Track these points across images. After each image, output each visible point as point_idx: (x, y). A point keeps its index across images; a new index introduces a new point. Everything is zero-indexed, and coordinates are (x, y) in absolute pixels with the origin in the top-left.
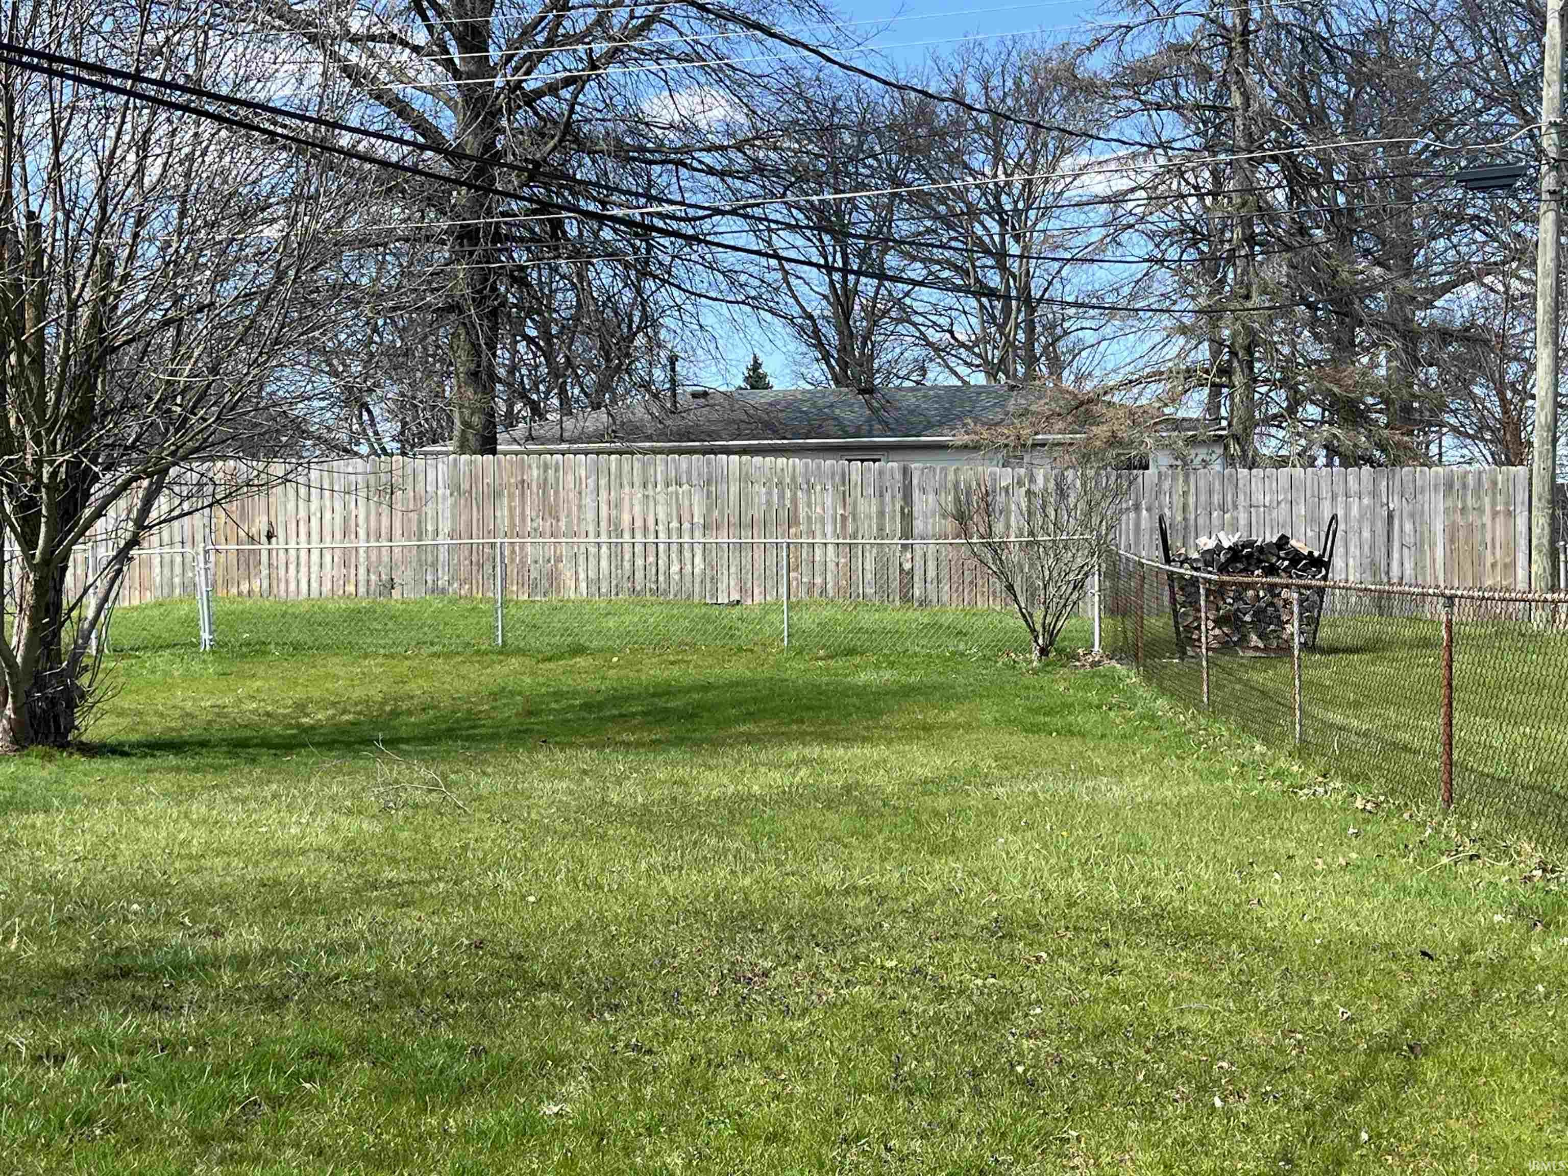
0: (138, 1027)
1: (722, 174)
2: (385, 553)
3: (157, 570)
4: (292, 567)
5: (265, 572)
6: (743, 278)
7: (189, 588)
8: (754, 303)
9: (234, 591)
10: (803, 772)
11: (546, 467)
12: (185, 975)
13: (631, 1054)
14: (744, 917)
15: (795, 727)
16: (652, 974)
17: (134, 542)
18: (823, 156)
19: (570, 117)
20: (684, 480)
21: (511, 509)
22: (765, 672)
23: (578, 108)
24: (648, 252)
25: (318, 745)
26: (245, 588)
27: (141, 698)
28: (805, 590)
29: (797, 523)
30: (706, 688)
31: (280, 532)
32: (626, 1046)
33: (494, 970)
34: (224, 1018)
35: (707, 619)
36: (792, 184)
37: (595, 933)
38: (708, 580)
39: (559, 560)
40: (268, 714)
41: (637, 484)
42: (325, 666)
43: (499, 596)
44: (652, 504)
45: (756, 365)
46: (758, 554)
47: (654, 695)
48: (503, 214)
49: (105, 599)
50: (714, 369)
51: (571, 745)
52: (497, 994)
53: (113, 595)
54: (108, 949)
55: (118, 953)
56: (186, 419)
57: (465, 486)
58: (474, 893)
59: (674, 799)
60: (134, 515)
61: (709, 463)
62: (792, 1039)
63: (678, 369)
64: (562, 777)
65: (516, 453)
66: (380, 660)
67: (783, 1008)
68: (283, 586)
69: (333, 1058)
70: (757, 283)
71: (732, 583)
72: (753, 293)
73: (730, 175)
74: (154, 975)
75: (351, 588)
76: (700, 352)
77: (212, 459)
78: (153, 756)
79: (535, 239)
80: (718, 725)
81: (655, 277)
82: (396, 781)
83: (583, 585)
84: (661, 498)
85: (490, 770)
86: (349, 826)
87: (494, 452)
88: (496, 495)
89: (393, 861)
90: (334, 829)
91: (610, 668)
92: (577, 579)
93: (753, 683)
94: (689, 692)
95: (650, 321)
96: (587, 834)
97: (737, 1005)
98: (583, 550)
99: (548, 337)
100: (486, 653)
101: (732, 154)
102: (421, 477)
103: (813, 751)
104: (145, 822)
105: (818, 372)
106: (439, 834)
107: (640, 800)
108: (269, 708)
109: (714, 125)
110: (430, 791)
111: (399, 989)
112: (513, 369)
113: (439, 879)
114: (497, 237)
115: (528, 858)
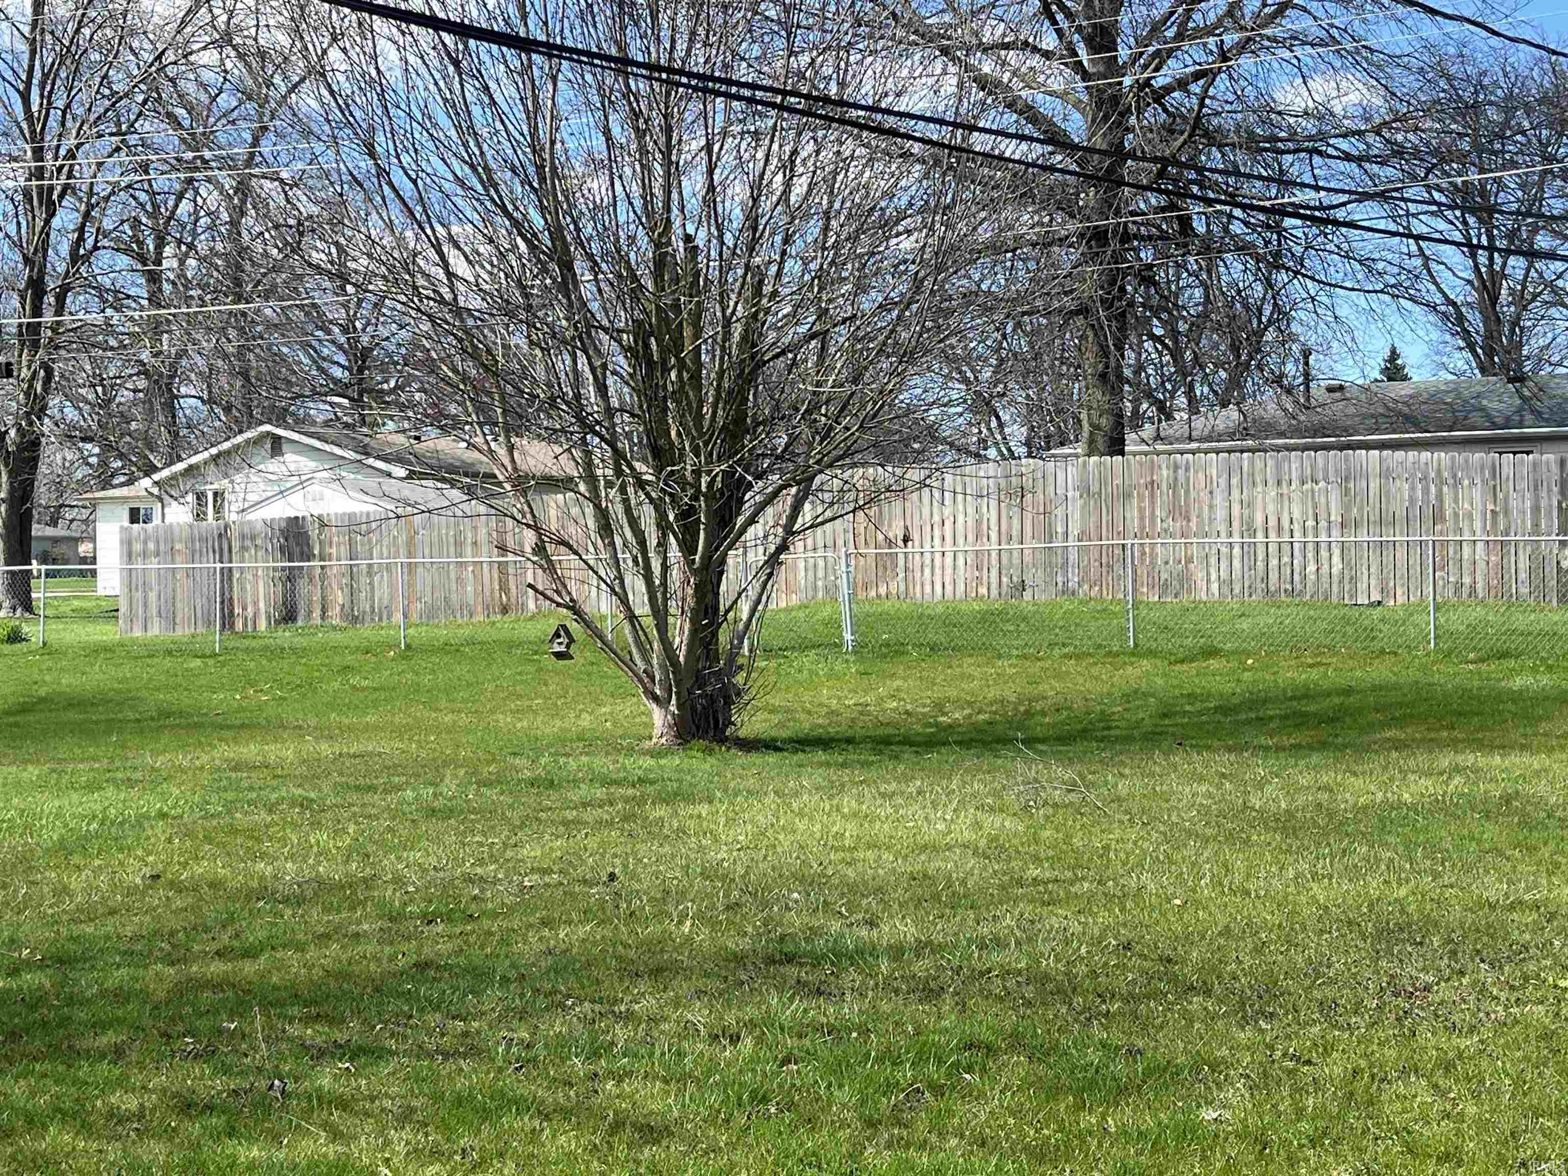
0: (805, 1011)
1: (1359, 160)
2: (1016, 554)
3: (803, 573)
4: (927, 571)
5: (902, 575)
6: (1380, 266)
7: (832, 591)
8: (1395, 291)
9: (873, 593)
10: (1457, 780)
11: (1176, 467)
12: (845, 963)
13: (1291, 1064)
14: (1401, 930)
15: (1445, 734)
16: (1308, 982)
17: (783, 548)
18: (1468, 135)
19: (1200, 111)
20: (1321, 476)
21: (1141, 510)
22: (1413, 674)
23: (1207, 101)
24: (1279, 244)
25: (959, 743)
26: (883, 590)
27: (790, 696)
28: (1452, 590)
29: (1443, 519)
30: (1348, 691)
31: (916, 536)
32: (1285, 1055)
33: (1143, 972)
34: (885, 1007)
35: (1346, 621)
36: (1434, 166)
37: (1243, 939)
38: (1346, 580)
39: (1189, 560)
40: (907, 712)
41: (1270, 483)
42: (960, 666)
43: (1130, 598)
44: (1286, 503)
45: (1394, 355)
46: (1401, 553)
47: (1292, 699)
48: (1133, 214)
49: (758, 601)
50: (1351, 362)
51: (1208, 748)
52: (1148, 997)
53: (764, 598)
54: (772, 935)
55: (782, 938)
56: (831, 428)
57: (1095, 488)
58: (1120, 894)
59: (1320, 805)
60: (783, 521)
61: (1346, 460)
62: (1460, 1056)
63: (1311, 362)
64: (1201, 779)
65: (1146, 454)
66: (1014, 661)
67: (1449, 1025)
68: (918, 588)
69: (990, 1050)
70: (1396, 270)
71: (1373, 582)
72: (1393, 281)
73: (1368, 161)
74: (817, 961)
75: (983, 591)
76: (1335, 344)
77: (854, 465)
78: (803, 751)
79: (1164, 237)
80: (1362, 731)
81: (1288, 269)
82: (1036, 780)
83: (1215, 587)
84: (1296, 496)
85: (1127, 771)
86: (992, 823)
87: (1122, 453)
88: (1127, 496)
89: (1037, 859)
90: (977, 825)
91: (1245, 670)
92: (1208, 581)
93: (1396, 687)
94: (1329, 695)
95: (1281, 315)
96: (1230, 837)
97: (1398, 1019)
98: (1214, 551)
99: (1174, 334)
100: (1117, 655)
101: (1371, 138)
102: (1051, 479)
103: (1469, 759)
104: (801, 814)
105: (1461, 361)
106: (1080, 833)
107: (1283, 805)
108: (909, 707)
109: (1350, 110)
110: (1069, 791)
111: (1050, 987)
112: (1140, 368)
113: (1083, 878)
114: (1126, 237)
115: (1171, 862)
